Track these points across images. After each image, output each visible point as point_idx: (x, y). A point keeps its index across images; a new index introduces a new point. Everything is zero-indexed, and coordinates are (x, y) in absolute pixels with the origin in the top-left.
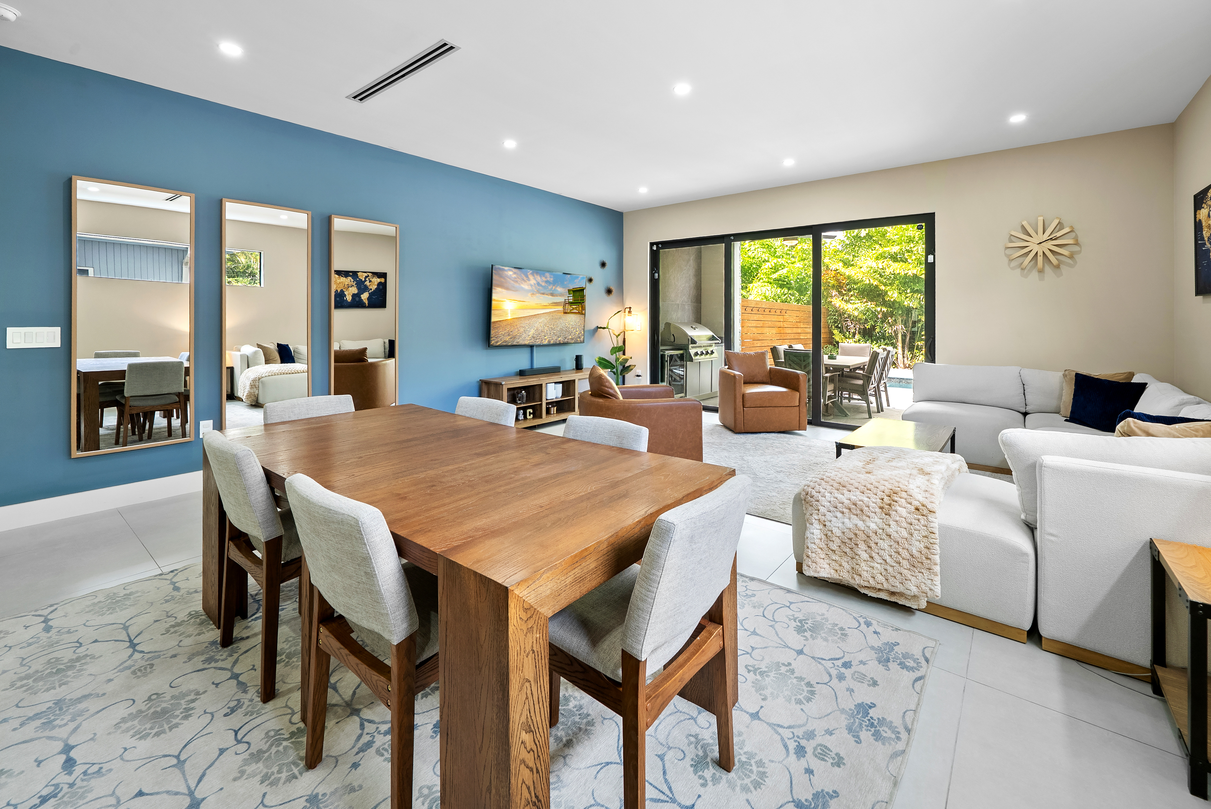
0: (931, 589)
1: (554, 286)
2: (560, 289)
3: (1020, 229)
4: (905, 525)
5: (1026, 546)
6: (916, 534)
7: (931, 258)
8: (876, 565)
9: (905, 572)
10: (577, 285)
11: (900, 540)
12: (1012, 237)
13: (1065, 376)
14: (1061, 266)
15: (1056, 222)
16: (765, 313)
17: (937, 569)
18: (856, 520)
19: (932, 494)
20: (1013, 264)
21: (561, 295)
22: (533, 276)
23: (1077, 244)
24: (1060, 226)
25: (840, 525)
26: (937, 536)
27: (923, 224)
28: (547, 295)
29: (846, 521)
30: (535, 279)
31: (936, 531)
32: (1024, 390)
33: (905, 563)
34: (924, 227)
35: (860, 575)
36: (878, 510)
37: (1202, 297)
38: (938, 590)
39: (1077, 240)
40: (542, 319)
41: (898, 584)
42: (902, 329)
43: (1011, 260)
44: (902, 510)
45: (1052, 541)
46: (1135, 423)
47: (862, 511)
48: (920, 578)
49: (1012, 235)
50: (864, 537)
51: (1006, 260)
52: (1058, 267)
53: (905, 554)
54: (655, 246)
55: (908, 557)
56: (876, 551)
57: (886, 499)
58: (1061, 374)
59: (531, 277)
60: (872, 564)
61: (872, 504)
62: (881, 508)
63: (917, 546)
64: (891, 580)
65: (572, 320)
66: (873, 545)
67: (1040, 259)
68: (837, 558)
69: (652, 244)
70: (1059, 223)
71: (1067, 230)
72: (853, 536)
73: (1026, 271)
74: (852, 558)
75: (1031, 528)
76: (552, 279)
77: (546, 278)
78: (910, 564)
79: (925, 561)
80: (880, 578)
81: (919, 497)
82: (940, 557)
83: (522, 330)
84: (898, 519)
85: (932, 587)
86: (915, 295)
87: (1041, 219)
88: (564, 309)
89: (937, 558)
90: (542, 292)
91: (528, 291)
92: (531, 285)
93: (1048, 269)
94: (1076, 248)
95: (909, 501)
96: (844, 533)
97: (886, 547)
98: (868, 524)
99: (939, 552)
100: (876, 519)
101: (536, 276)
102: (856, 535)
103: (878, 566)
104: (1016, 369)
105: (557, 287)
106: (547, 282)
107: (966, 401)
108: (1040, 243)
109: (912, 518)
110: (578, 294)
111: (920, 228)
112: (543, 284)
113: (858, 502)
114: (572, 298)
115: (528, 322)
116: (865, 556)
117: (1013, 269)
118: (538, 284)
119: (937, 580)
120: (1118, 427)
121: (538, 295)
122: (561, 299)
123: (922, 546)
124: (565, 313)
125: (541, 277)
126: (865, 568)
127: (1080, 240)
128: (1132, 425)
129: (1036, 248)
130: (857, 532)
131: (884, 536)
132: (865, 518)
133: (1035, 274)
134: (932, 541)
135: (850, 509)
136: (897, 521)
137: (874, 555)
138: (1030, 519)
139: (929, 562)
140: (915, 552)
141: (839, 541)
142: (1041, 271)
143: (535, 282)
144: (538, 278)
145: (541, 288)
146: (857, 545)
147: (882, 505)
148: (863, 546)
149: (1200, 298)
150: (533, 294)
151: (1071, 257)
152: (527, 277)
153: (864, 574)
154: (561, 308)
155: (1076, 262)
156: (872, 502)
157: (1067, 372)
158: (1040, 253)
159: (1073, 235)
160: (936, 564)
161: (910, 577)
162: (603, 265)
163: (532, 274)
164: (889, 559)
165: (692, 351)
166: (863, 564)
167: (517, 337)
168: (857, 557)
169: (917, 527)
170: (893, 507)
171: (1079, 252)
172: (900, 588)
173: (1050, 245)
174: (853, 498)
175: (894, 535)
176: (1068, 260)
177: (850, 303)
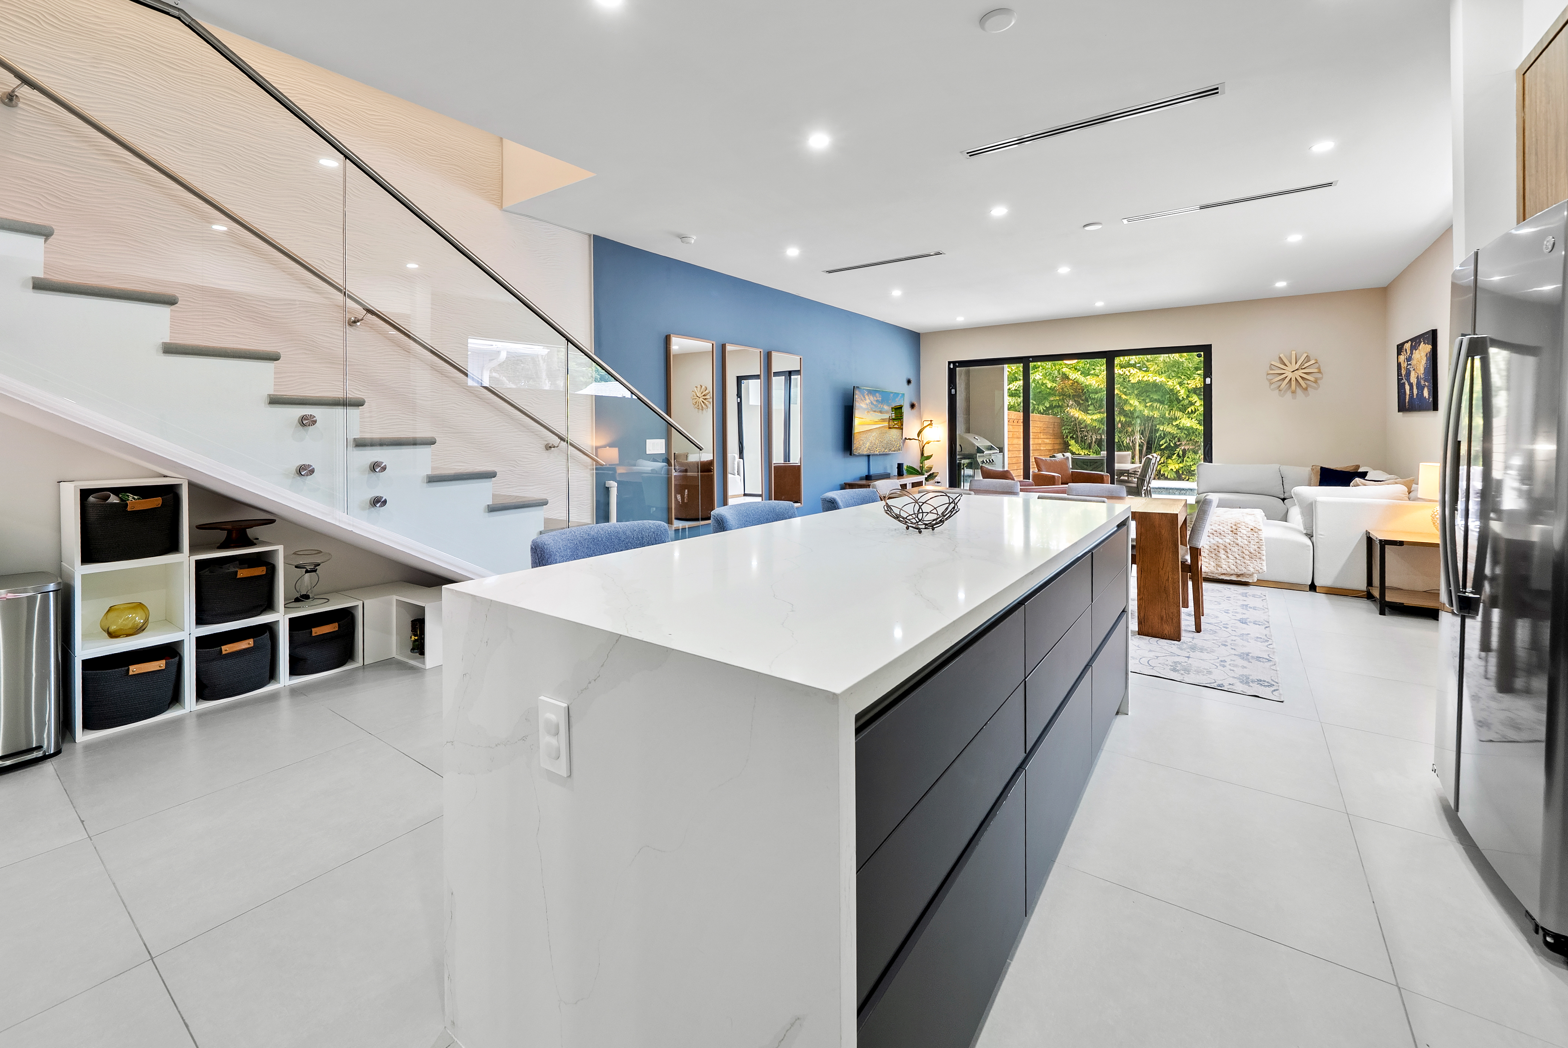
0: (1261, 569)
1: (882, 404)
2: (886, 408)
3: (1278, 361)
4: (1246, 538)
5: (1309, 543)
6: (1252, 541)
7: (1208, 381)
8: (1230, 561)
9: (1247, 561)
10: (897, 403)
11: (1243, 546)
12: (1272, 366)
13: (1312, 469)
14: (1309, 389)
15: (1305, 355)
16: (1014, 424)
17: (1264, 558)
18: (1217, 539)
19: (1259, 522)
20: (1273, 386)
21: (887, 412)
22: (868, 396)
23: (1320, 372)
24: (1308, 358)
25: (1208, 543)
26: (1264, 541)
27: (1202, 353)
28: (877, 412)
29: (1211, 540)
30: (869, 399)
31: (1263, 539)
32: (1283, 482)
33: (1247, 557)
34: (1203, 356)
35: (1221, 567)
36: (1230, 532)
37: (1402, 413)
38: (1265, 568)
39: (1320, 370)
40: (874, 434)
41: (1243, 569)
42: (1141, 438)
43: (1271, 384)
44: (1244, 531)
45: (1321, 538)
46: (1359, 480)
47: (1220, 534)
48: (1255, 564)
49: (1271, 364)
50: (1223, 547)
51: (1268, 383)
52: (1306, 389)
53: (1247, 552)
54: (952, 364)
55: (1249, 554)
56: (1231, 553)
57: (1234, 527)
58: (1309, 469)
59: (867, 397)
60: (1228, 560)
61: (1225, 530)
62: (1232, 531)
63: (1253, 548)
64: (1240, 567)
65: (895, 433)
66: (1228, 551)
67: (1293, 383)
68: (1207, 560)
69: (950, 363)
70: (1307, 356)
71: (1312, 362)
72: (1216, 547)
73: (1282, 392)
74: (1216, 559)
75: (1310, 536)
76: (880, 399)
77: (876, 397)
78: (1250, 557)
79: (1258, 555)
80: (1233, 567)
81: (1252, 524)
82: (1266, 552)
83: (861, 443)
84: (1242, 535)
85: (1262, 567)
86: (1155, 405)
87: (1294, 353)
88: (889, 425)
89: (1264, 553)
90: (874, 410)
91: (865, 409)
92: (867, 404)
93: (1299, 391)
94: (1319, 375)
95: (1247, 526)
96: (1210, 547)
97: (1236, 550)
98: (1225, 540)
99: (1265, 549)
100: (1230, 537)
101: (870, 396)
102: (1218, 546)
103: (1232, 561)
104: (1276, 466)
105: (884, 405)
106: (877, 401)
107: (1240, 491)
108: (1294, 371)
109: (1249, 534)
110: (898, 411)
111: (1199, 356)
112: (875, 403)
113: (1217, 530)
114: (894, 415)
115: (865, 436)
116: (1224, 557)
117: (1273, 390)
118: (872, 403)
119: (1264, 563)
120: (1351, 484)
121: (871, 412)
122: (887, 416)
123: (1256, 547)
124: (890, 428)
125: (873, 397)
126: (1224, 563)
127: (1322, 370)
128: (1358, 482)
129: (1290, 375)
130: (1219, 545)
131: (1235, 545)
132: (1222, 537)
133: (1289, 394)
134: (1261, 544)
135: (1213, 534)
136: (1241, 537)
137: (1229, 555)
138: (1309, 532)
139: (1260, 554)
140: (1252, 551)
141: (1207, 551)
142: (1294, 392)
143: (869, 401)
144: (872, 398)
145: (873, 406)
146: (1219, 551)
147: (1232, 530)
148: (1222, 552)
149: (1401, 413)
150: (868, 412)
151: (1316, 382)
152: (864, 397)
153: (1224, 566)
154: (886, 424)
155: (1319, 386)
156: (1227, 529)
157: (1314, 467)
158: (1293, 379)
159: (1317, 365)
160: (1263, 555)
161: (1250, 564)
162: (909, 382)
163: (867, 394)
164: (1237, 556)
165: (979, 460)
166: (1223, 561)
167: (859, 449)
168: (1219, 558)
169: (1253, 538)
170: (1238, 530)
171: (1321, 378)
172: (1244, 571)
173: (1300, 373)
174: (1214, 528)
175: (1240, 543)
176: (1314, 385)
177: (1089, 413)
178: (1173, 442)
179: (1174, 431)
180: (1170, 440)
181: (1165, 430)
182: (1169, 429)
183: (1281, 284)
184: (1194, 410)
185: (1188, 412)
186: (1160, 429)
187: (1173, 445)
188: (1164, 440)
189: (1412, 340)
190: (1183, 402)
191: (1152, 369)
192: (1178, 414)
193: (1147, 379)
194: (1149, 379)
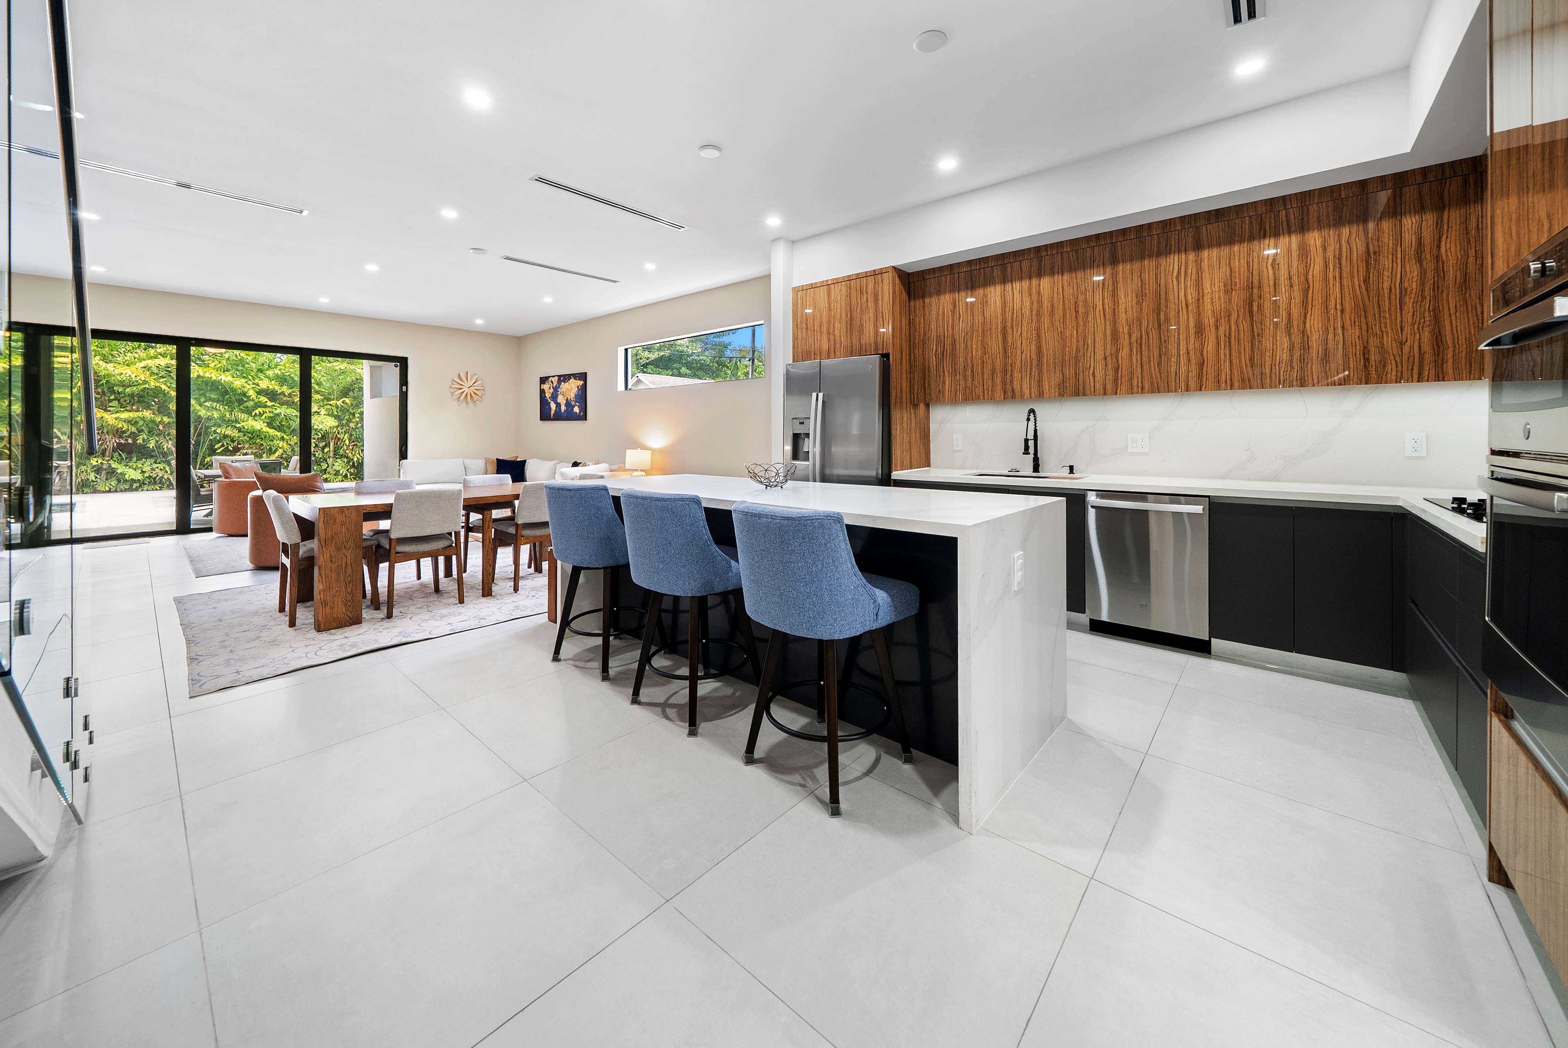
3: (459, 378)
12: (454, 381)
13: (487, 461)
14: (480, 402)
20: (455, 398)
23: (485, 390)
24: (478, 379)
27: (398, 364)
32: (466, 472)
37: (543, 421)
39: (485, 388)
43: (453, 395)
58: (484, 460)
67: (469, 396)
70: (477, 377)
71: (481, 382)
73: (460, 402)
87: (469, 373)
93: (472, 402)
104: (461, 460)
108: (469, 387)
117: (453, 400)
127: (487, 388)
129: (468, 390)
133: (464, 403)
142: (470, 404)
151: (482, 397)
155: (484, 401)
158: (469, 393)
171: (486, 395)
173: (474, 389)
176: (480, 398)
177: (110, 411)
178: (232, 446)
179: (235, 434)
180: (227, 444)
181: (223, 432)
182: (229, 432)
183: (479, 322)
184: (262, 412)
185: (256, 413)
186: (217, 431)
187: (232, 449)
188: (221, 444)
189: (559, 376)
190: (247, 403)
191: (212, 365)
192: (243, 416)
193: (210, 376)
194: (212, 376)
